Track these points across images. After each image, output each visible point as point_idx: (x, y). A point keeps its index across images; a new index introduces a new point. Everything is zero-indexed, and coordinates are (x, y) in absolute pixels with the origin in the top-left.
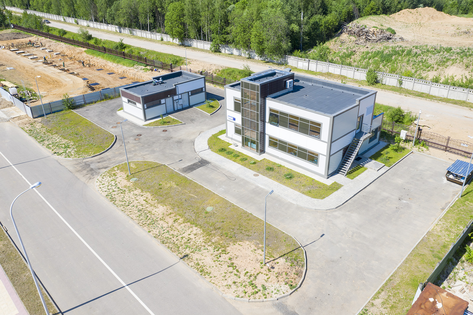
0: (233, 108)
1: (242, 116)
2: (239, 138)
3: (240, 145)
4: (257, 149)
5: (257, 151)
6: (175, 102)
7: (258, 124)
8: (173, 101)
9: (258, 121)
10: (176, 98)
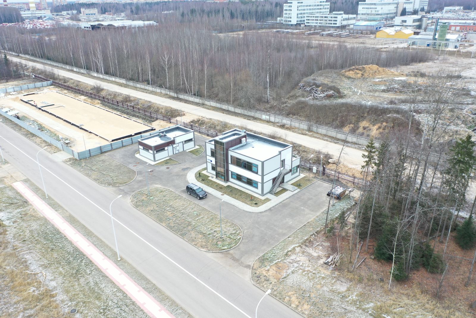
0: (210, 155)
1: (216, 159)
2: (214, 173)
3: (215, 177)
4: (225, 179)
5: (225, 181)
6: (174, 149)
7: (224, 165)
8: (173, 148)
9: (224, 163)
10: (174, 146)
